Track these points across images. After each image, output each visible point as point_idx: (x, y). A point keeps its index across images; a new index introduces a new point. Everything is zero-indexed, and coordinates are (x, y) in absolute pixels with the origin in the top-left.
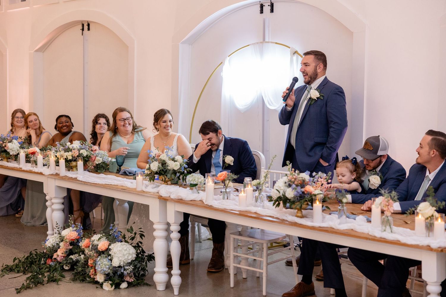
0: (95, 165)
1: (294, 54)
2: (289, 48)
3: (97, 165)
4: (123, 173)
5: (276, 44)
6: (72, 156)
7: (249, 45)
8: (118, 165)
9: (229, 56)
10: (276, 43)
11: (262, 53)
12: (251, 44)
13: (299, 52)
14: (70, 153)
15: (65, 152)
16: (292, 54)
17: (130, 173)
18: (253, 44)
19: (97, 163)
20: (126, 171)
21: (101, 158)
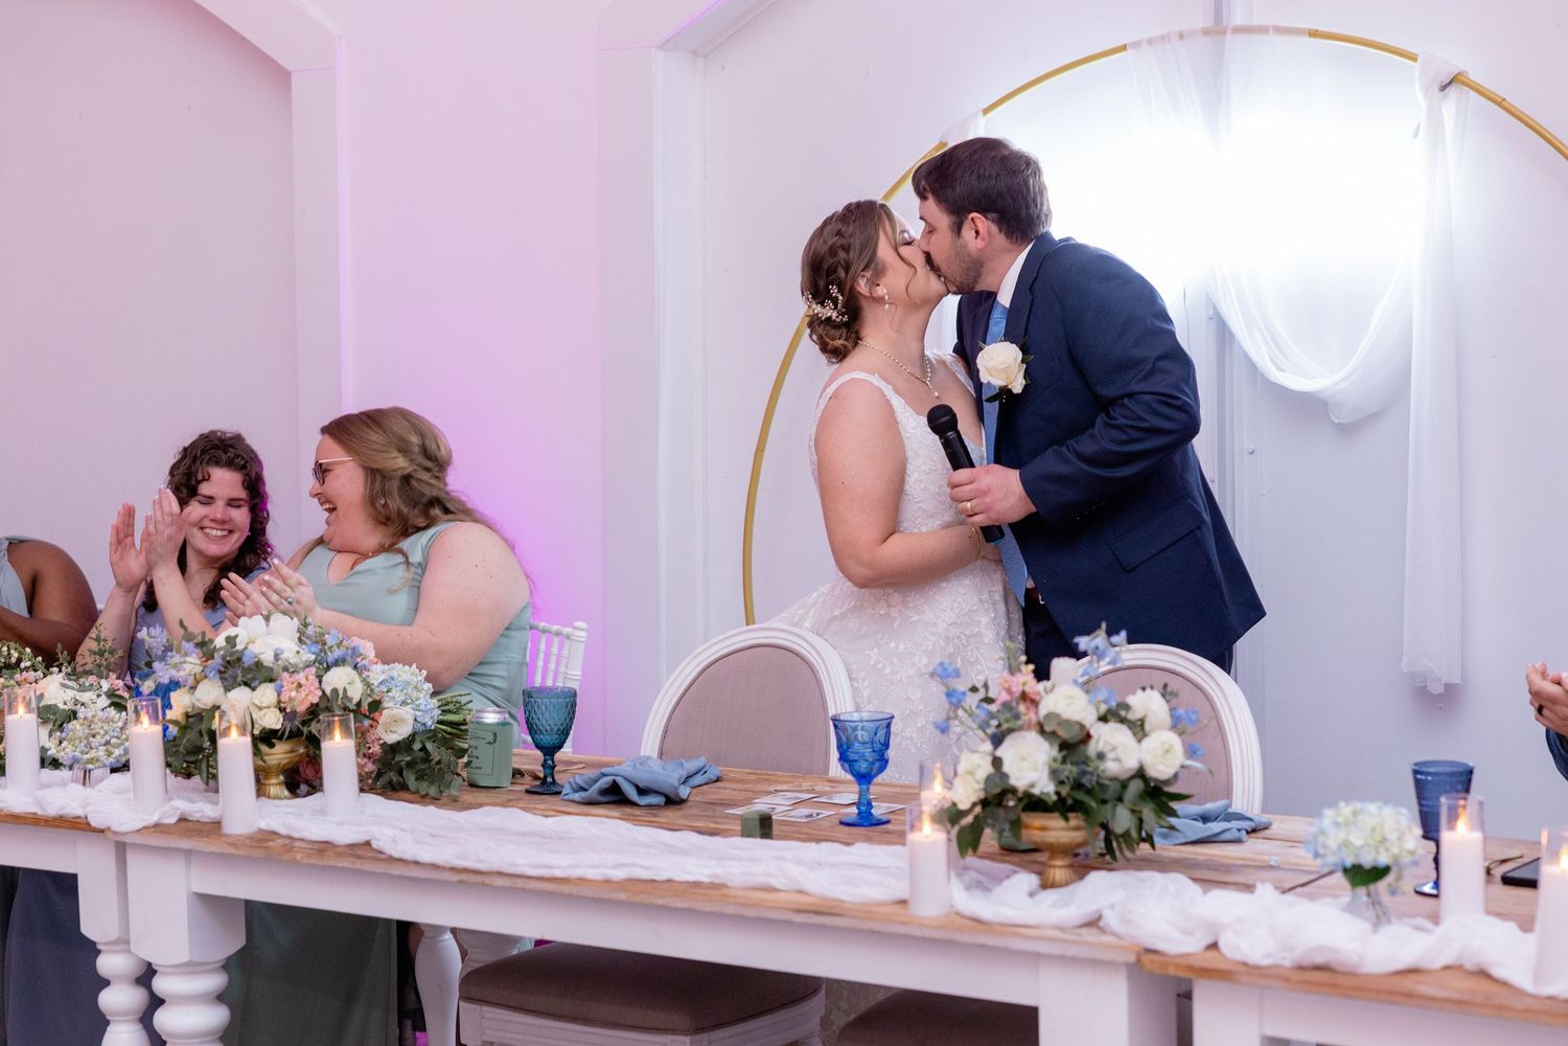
0: (376, 749)
1: (1444, 88)
2: (1413, 58)
3: (392, 749)
4: (604, 792)
5: (1312, 40)
6: (282, 710)
7: (1123, 48)
8: (538, 746)
9: (986, 111)
10: (1314, 34)
11: (1214, 91)
12: (1137, 44)
13: (1475, 76)
14: (266, 693)
15: (227, 689)
16: (1436, 88)
17: (642, 791)
18: (1150, 42)
19: (392, 738)
20: (620, 780)
21: (408, 709)
